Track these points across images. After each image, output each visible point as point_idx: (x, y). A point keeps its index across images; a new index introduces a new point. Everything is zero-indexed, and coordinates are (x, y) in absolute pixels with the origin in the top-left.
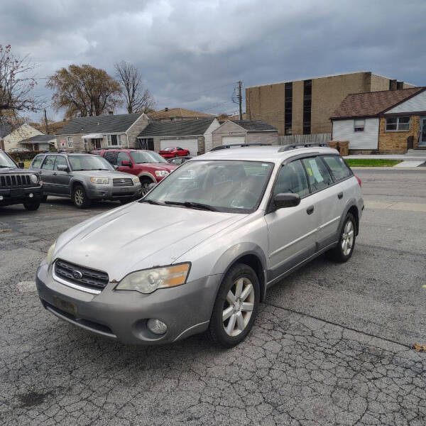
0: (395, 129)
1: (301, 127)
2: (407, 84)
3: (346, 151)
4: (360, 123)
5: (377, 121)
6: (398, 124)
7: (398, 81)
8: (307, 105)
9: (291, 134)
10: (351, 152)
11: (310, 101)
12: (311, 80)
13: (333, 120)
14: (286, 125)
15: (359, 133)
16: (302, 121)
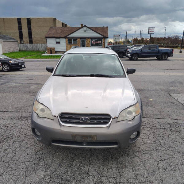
0: (72, 43)
1: (28, 40)
2: (68, 25)
3: (54, 52)
4: (58, 40)
5: (64, 40)
6: (73, 41)
7: (65, 23)
8: (30, 30)
9: (23, 43)
10: (56, 52)
11: (31, 28)
12: (30, 18)
13: (47, 38)
14: (20, 39)
15: (58, 44)
16: (28, 37)
